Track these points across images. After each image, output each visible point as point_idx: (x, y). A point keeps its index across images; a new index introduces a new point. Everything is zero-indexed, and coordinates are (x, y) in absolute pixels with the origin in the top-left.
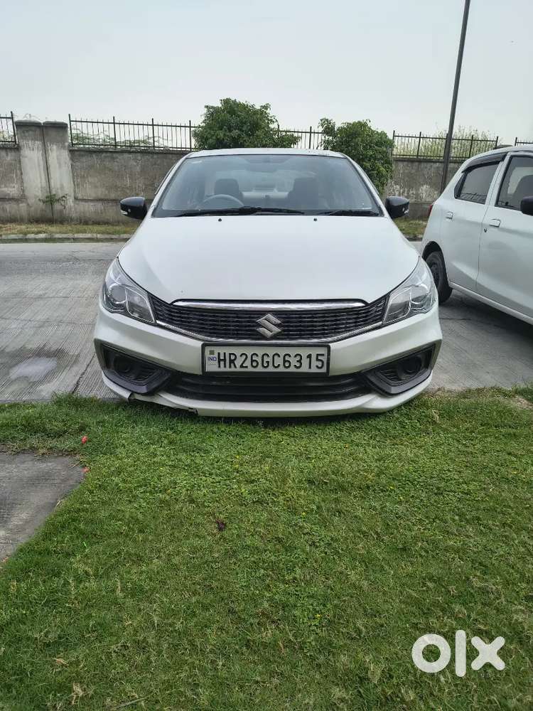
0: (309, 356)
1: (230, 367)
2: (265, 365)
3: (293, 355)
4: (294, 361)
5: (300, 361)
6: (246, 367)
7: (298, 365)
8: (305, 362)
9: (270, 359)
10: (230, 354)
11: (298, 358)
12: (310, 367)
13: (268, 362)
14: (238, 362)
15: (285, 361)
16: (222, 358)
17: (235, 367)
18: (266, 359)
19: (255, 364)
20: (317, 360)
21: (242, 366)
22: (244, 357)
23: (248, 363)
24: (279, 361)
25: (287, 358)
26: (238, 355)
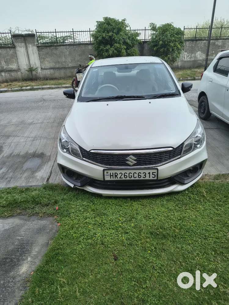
0: (149, 173)
1: (115, 178)
2: (130, 177)
3: (142, 173)
4: (143, 175)
5: (145, 175)
6: (122, 178)
7: (144, 177)
8: (147, 175)
9: (132, 175)
10: (115, 173)
11: (144, 174)
12: (150, 177)
13: (131, 176)
14: (119, 176)
15: (139, 175)
16: (112, 175)
17: (118, 178)
18: (130, 175)
19: (126, 177)
20: (153, 174)
21: (120, 178)
22: (121, 174)
23: (123, 176)
24: (136, 175)
25: (140, 174)
26: (118, 174)
